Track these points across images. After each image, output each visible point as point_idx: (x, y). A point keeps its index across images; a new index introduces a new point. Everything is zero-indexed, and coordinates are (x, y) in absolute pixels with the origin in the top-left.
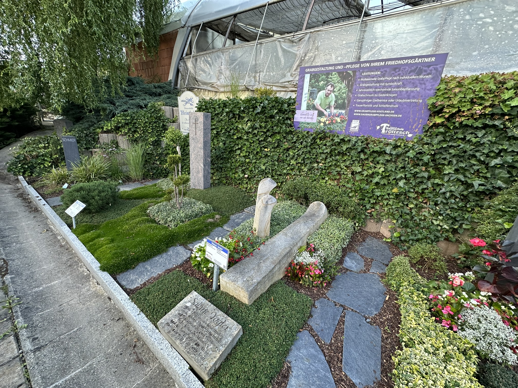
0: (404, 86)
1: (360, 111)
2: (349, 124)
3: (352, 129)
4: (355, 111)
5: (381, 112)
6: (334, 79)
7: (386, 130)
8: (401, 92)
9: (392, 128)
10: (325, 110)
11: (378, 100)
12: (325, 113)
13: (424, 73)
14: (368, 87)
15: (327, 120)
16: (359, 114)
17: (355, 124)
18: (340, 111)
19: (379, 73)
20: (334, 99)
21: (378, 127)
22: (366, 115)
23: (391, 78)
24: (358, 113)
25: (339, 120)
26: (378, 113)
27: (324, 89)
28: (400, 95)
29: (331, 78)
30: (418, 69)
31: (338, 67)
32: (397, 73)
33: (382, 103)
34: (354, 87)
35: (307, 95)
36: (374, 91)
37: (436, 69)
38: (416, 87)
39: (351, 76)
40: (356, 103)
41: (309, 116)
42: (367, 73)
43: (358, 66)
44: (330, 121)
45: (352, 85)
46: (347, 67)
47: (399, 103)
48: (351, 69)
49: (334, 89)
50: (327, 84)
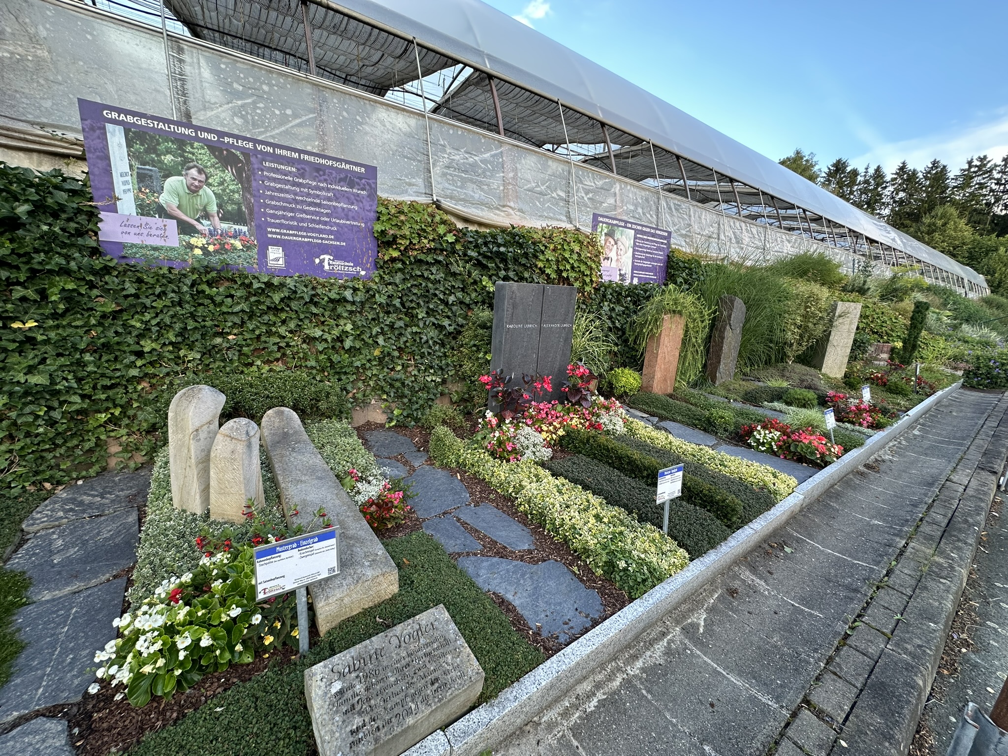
0: (337, 199)
1: (278, 230)
2: (263, 254)
3: (271, 263)
4: (269, 229)
5: (314, 235)
6: (200, 157)
7: (329, 264)
8: (335, 207)
9: (337, 262)
10: (198, 220)
11: (304, 216)
12: (199, 227)
13: (357, 187)
14: (281, 190)
15: (208, 244)
16: (279, 237)
17: (276, 256)
18: (237, 227)
19: (294, 170)
20: (214, 201)
21: (317, 261)
22: (291, 238)
23: (315, 183)
24: (275, 233)
25: (238, 244)
26: (310, 237)
27: (180, 174)
28: (335, 211)
29: (193, 154)
30: (350, 179)
31: (205, 135)
32: (322, 178)
33: (313, 221)
34: (254, 184)
35: (129, 178)
36: (295, 200)
37: (368, 184)
38: (352, 204)
39: (241, 161)
40: (265, 215)
41: (153, 232)
42: (272, 165)
43: (250, 145)
44: (217, 247)
45: (248, 180)
46: (226, 140)
47: (338, 225)
48: (237, 148)
49: (207, 178)
50: (185, 164)
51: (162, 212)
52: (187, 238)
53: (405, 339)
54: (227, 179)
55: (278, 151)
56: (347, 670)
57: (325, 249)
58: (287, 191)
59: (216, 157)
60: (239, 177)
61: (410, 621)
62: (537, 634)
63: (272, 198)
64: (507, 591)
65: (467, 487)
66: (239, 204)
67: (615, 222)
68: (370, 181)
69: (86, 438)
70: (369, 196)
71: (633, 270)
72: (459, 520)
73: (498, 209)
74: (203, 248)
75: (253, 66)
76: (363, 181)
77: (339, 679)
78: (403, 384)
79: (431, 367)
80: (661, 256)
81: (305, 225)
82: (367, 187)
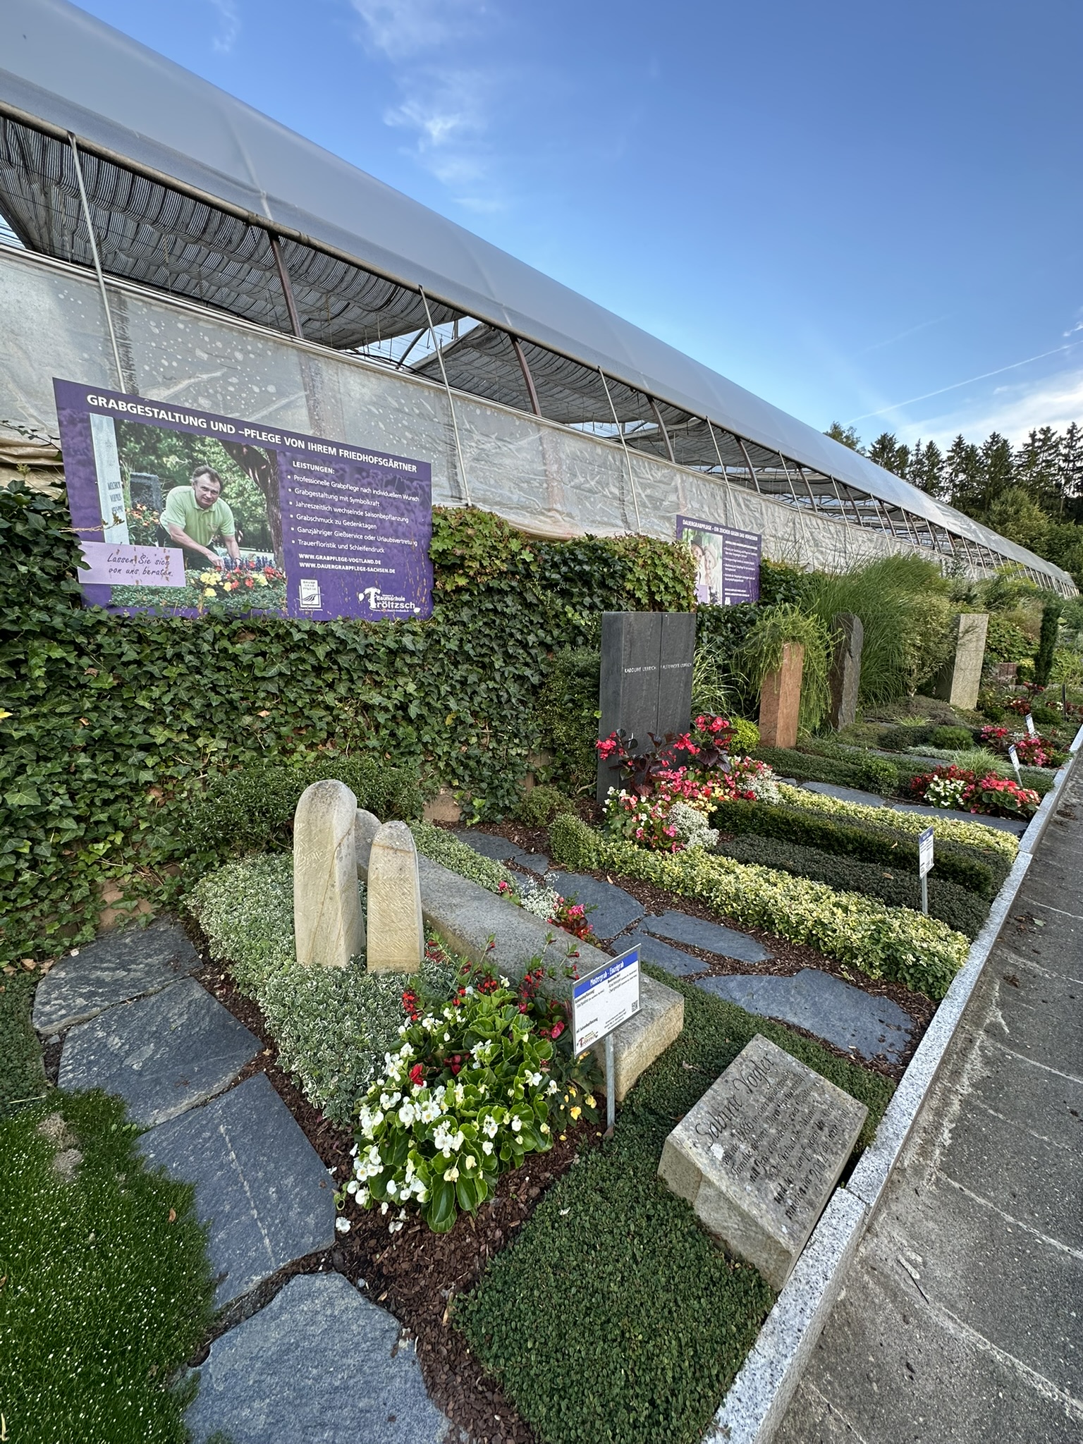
0: (383, 509)
1: (312, 557)
2: (294, 591)
3: (304, 604)
4: (301, 556)
5: (356, 560)
7: (376, 601)
8: (382, 521)
9: (387, 597)
10: (210, 547)
11: (343, 534)
12: (212, 557)
13: (407, 491)
14: (315, 501)
15: (224, 581)
16: (313, 565)
17: (309, 591)
18: (261, 555)
19: (331, 471)
20: (231, 519)
21: (361, 597)
22: (329, 566)
23: (357, 489)
24: (309, 561)
25: (262, 579)
26: (352, 564)
27: (188, 484)
28: (381, 529)
29: (204, 453)
30: (398, 481)
31: (220, 426)
32: (365, 481)
33: (355, 542)
34: (282, 493)
35: (120, 491)
36: (332, 512)
37: (422, 488)
38: (402, 515)
39: (265, 462)
40: (296, 535)
41: (152, 567)
42: (304, 466)
43: (277, 439)
44: (236, 584)
45: (275, 490)
46: (247, 432)
47: (385, 545)
48: (260, 443)
49: (222, 487)
50: (195, 467)
51: (163, 538)
52: (196, 573)
53: (479, 699)
54: (248, 487)
55: (311, 446)
56: (714, 1130)
57: (370, 580)
58: (322, 502)
59: (234, 457)
60: (262, 484)
61: (738, 1059)
62: (861, 1058)
63: (304, 511)
64: (784, 1014)
65: (630, 893)
66: (262, 522)
67: (701, 526)
68: (424, 484)
69: (75, 883)
70: (422, 503)
71: (724, 587)
72: (654, 935)
73: (543, 514)
74: (218, 588)
75: (222, 326)
76: (415, 483)
77: (714, 1141)
78: (478, 762)
79: (516, 736)
80: (752, 567)
81: (346, 547)
82: (420, 492)
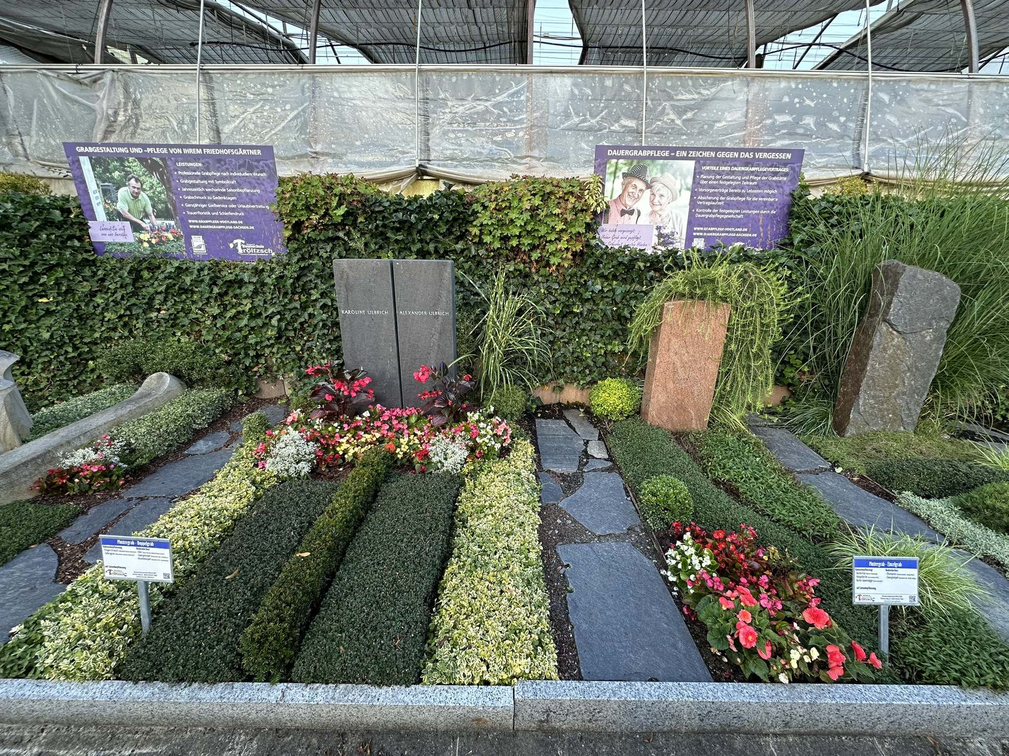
0: (239, 185)
1: (196, 221)
2: (189, 243)
3: (196, 250)
4: (190, 221)
5: (225, 222)
6: (135, 168)
7: (242, 248)
8: (239, 193)
9: (250, 246)
10: (142, 220)
11: (215, 205)
12: (144, 225)
13: (257, 170)
14: (193, 186)
15: (151, 238)
16: (198, 227)
17: (198, 242)
18: (167, 222)
19: (200, 165)
20: (149, 203)
21: (231, 246)
22: (207, 227)
23: (219, 174)
24: (195, 224)
25: (170, 236)
26: (222, 224)
27: (126, 186)
28: (240, 198)
29: (130, 167)
30: (248, 164)
31: (135, 150)
32: (224, 168)
33: (223, 209)
34: (173, 184)
35: (98, 194)
36: (205, 192)
37: (267, 165)
38: (254, 188)
39: (161, 166)
40: (185, 209)
41: (119, 232)
42: (184, 164)
43: (165, 151)
44: (157, 239)
45: (169, 182)
46: (149, 150)
47: (244, 210)
48: (156, 155)
49: (142, 185)
50: (127, 176)
52: (137, 234)
53: (302, 320)
54: (155, 183)
55: (186, 151)
57: (236, 234)
58: (198, 186)
59: (144, 167)
60: (162, 180)
63: (188, 193)
66: (165, 203)
67: (645, 153)
68: (268, 162)
70: (269, 177)
71: (690, 224)
74: (149, 242)
76: (261, 163)
80: (774, 197)
81: (217, 214)
82: (266, 169)
